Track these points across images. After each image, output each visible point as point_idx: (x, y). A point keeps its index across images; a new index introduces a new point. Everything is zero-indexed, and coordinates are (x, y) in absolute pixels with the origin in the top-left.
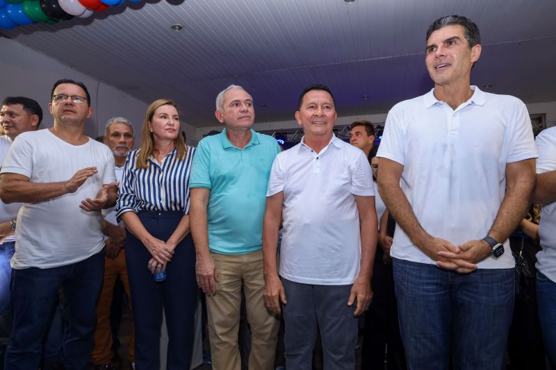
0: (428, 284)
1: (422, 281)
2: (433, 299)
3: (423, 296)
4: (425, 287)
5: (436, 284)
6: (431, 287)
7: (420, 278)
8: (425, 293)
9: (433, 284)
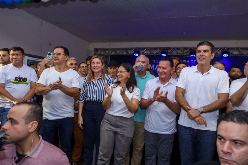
0: (188, 135)
1: (186, 134)
2: (190, 140)
3: (187, 139)
4: (187, 136)
5: (191, 135)
6: (189, 136)
7: (186, 132)
8: (187, 138)
9: (190, 135)
